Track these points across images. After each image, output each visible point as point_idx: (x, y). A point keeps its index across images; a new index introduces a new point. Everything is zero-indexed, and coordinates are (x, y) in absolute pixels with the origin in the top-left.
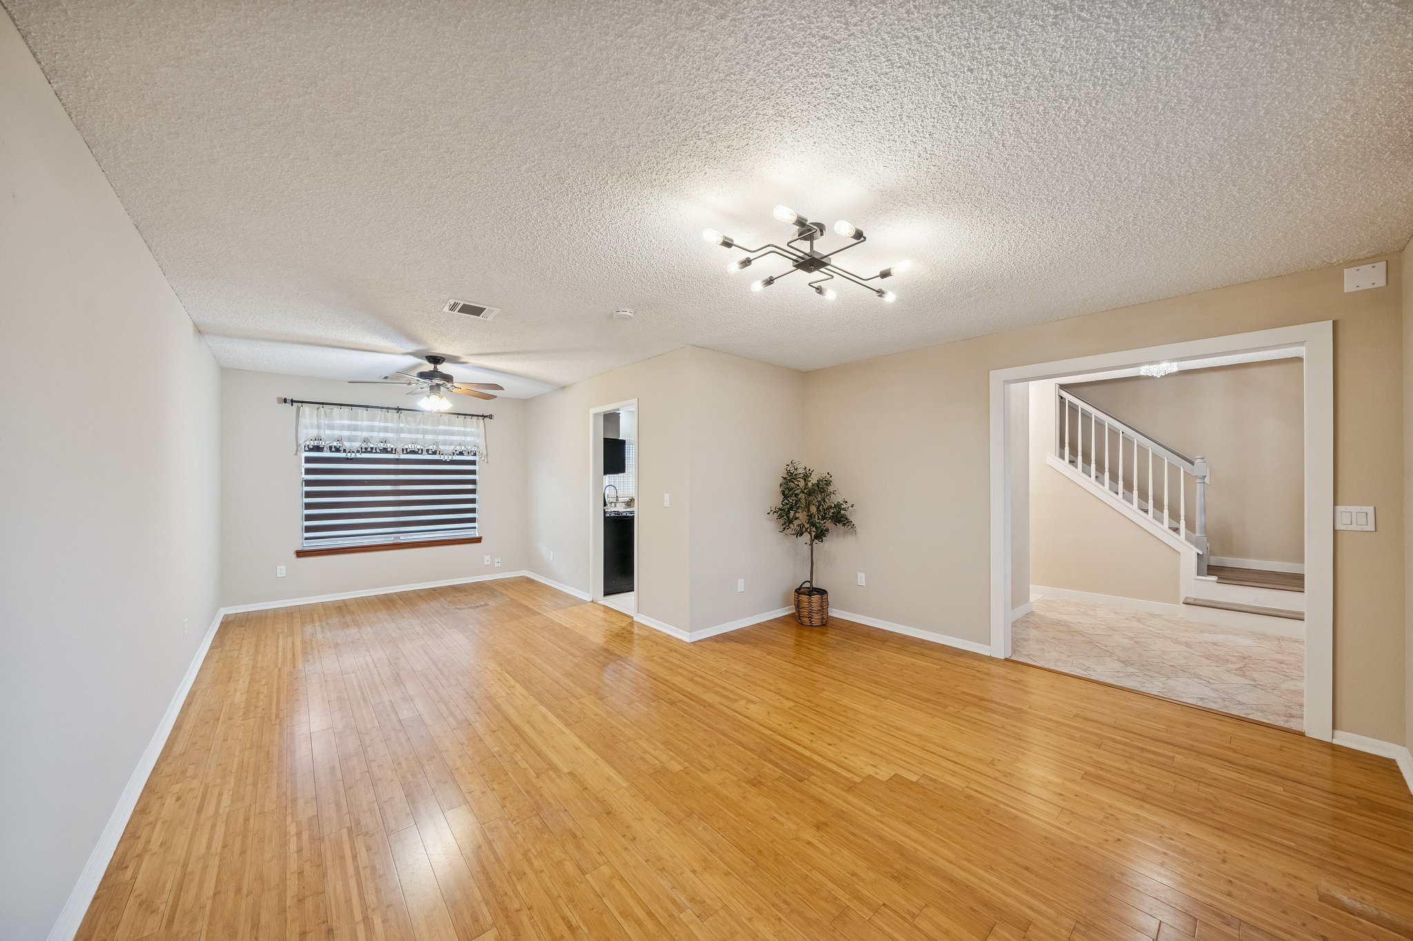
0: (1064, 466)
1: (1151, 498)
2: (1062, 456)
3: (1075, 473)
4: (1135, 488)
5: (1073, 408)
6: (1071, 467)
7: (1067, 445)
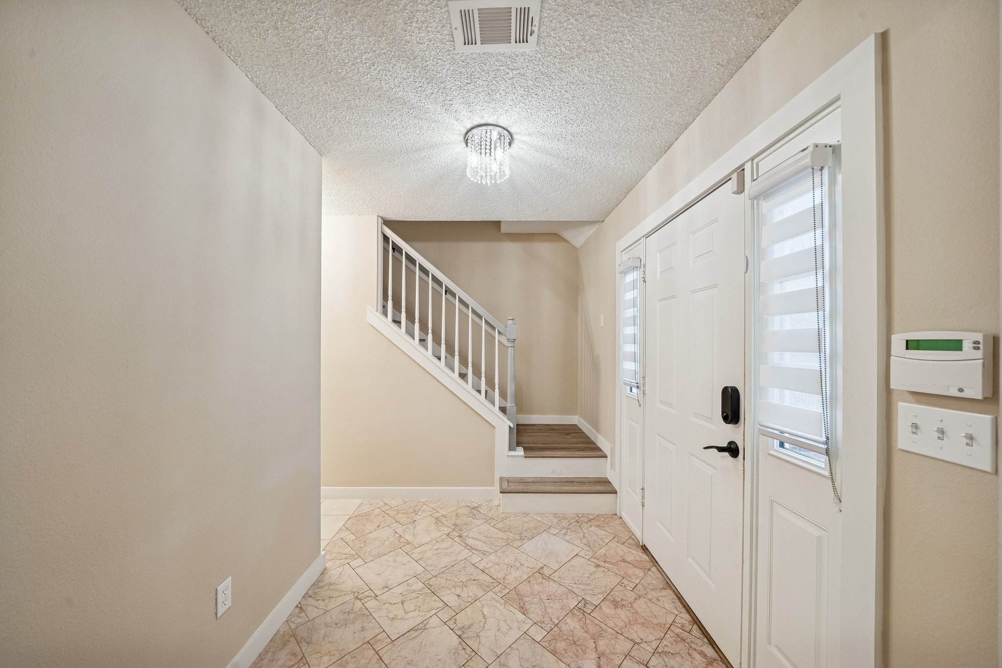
0: (385, 324)
1: (470, 365)
2: (385, 313)
3: (397, 335)
4: (457, 353)
5: (396, 249)
6: (394, 326)
7: (390, 298)
